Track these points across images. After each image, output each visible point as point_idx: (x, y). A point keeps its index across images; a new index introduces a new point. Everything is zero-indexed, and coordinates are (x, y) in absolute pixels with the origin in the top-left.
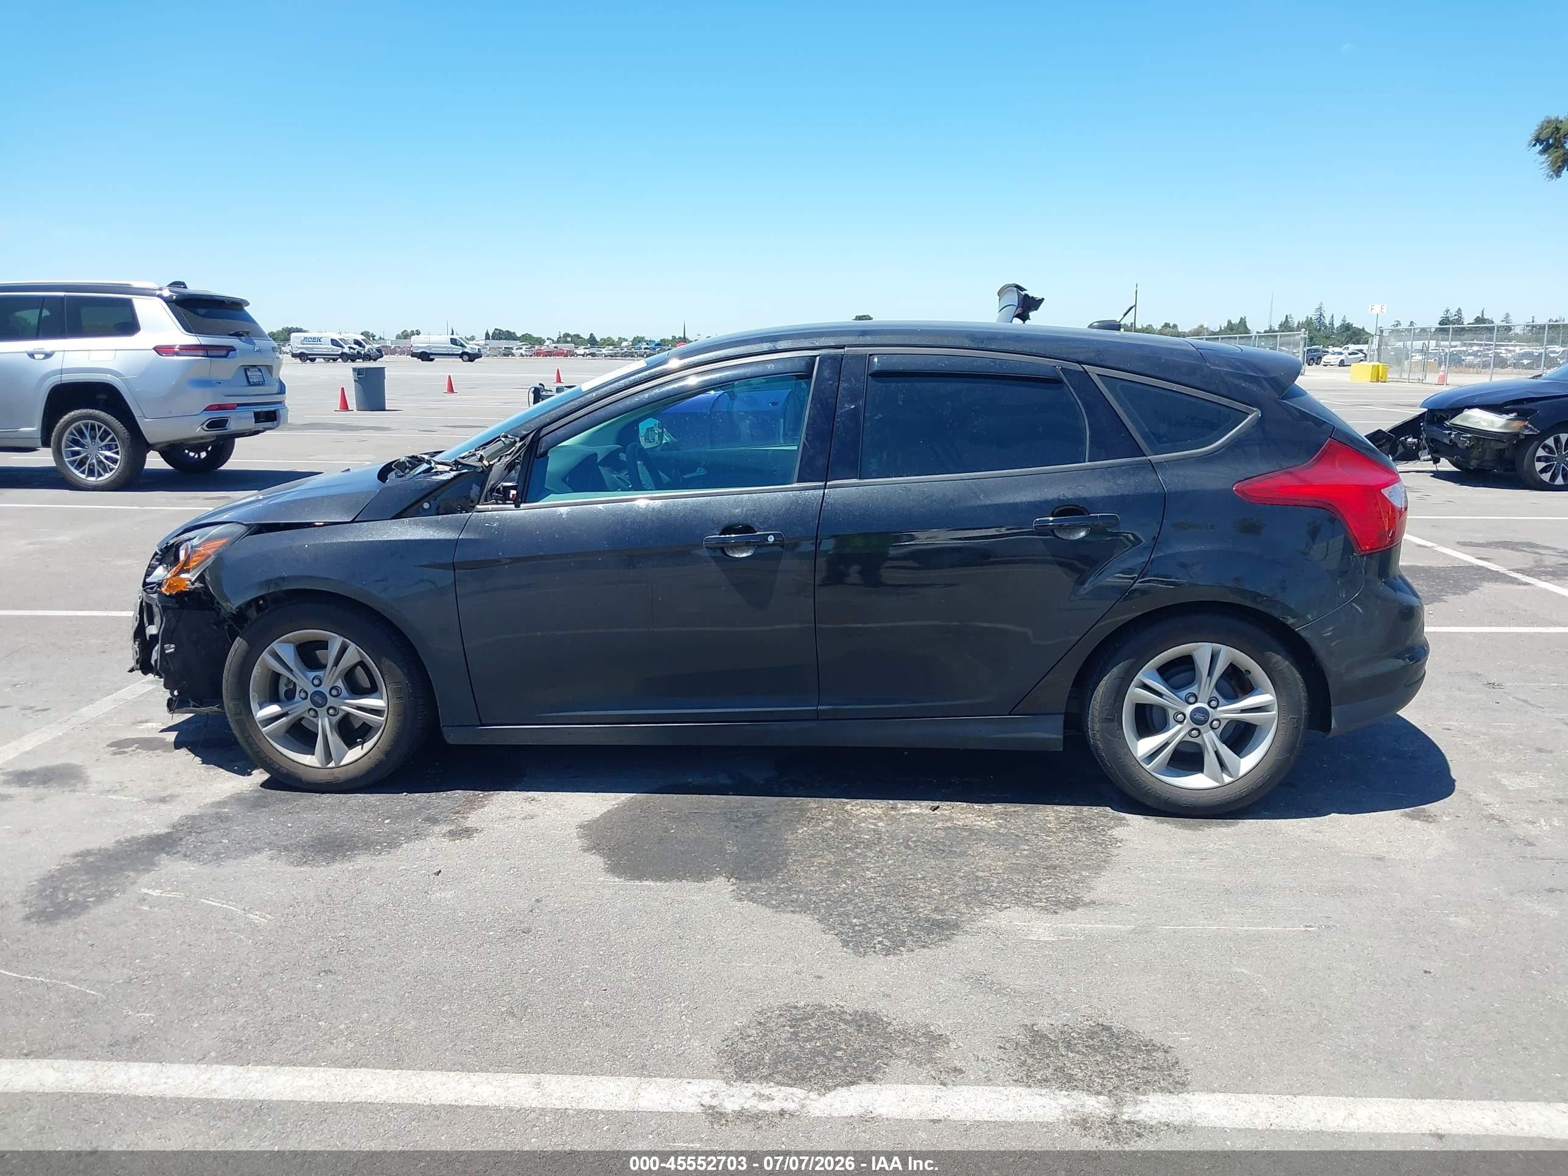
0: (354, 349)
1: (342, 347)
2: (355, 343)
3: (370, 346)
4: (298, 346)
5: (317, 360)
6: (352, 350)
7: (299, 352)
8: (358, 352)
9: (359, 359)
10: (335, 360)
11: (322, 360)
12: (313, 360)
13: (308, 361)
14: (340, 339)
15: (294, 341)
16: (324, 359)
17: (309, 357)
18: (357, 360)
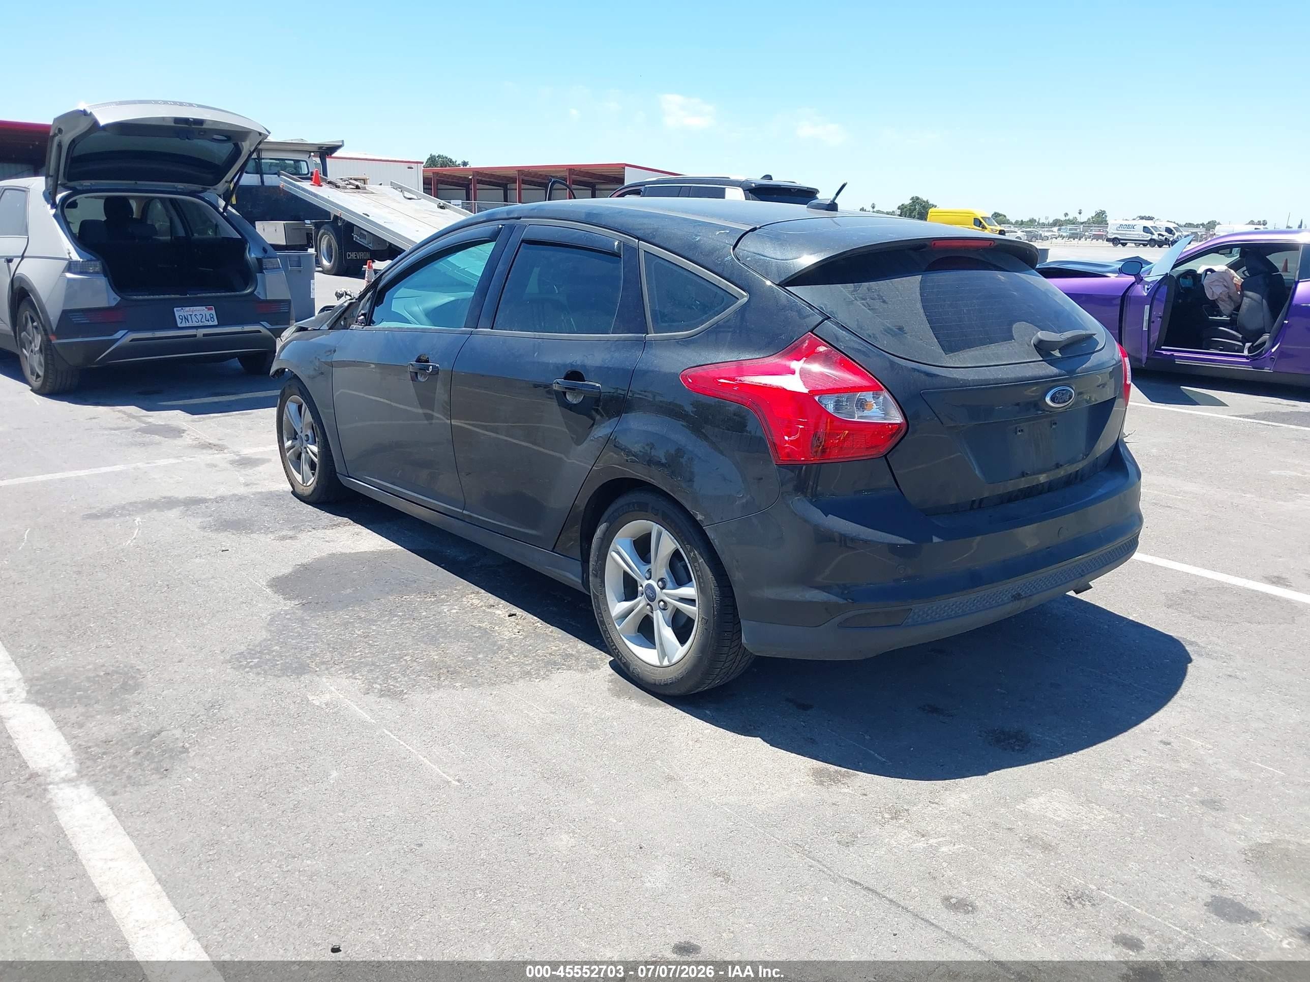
0: (1163, 236)
1: (1152, 234)
2: (1166, 231)
3: (1180, 234)
4: (1114, 232)
5: (1128, 245)
6: (1160, 237)
7: (1113, 237)
8: (1166, 239)
9: (1166, 244)
10: (1145, 245)
11: (1133, 245)
12: (1124, 245)
13: (1120, 245)
14: (1152, 227)
15: (1111, 228)
16: (1135, 243)
17: (1121, 241)
18: (1164, 246)
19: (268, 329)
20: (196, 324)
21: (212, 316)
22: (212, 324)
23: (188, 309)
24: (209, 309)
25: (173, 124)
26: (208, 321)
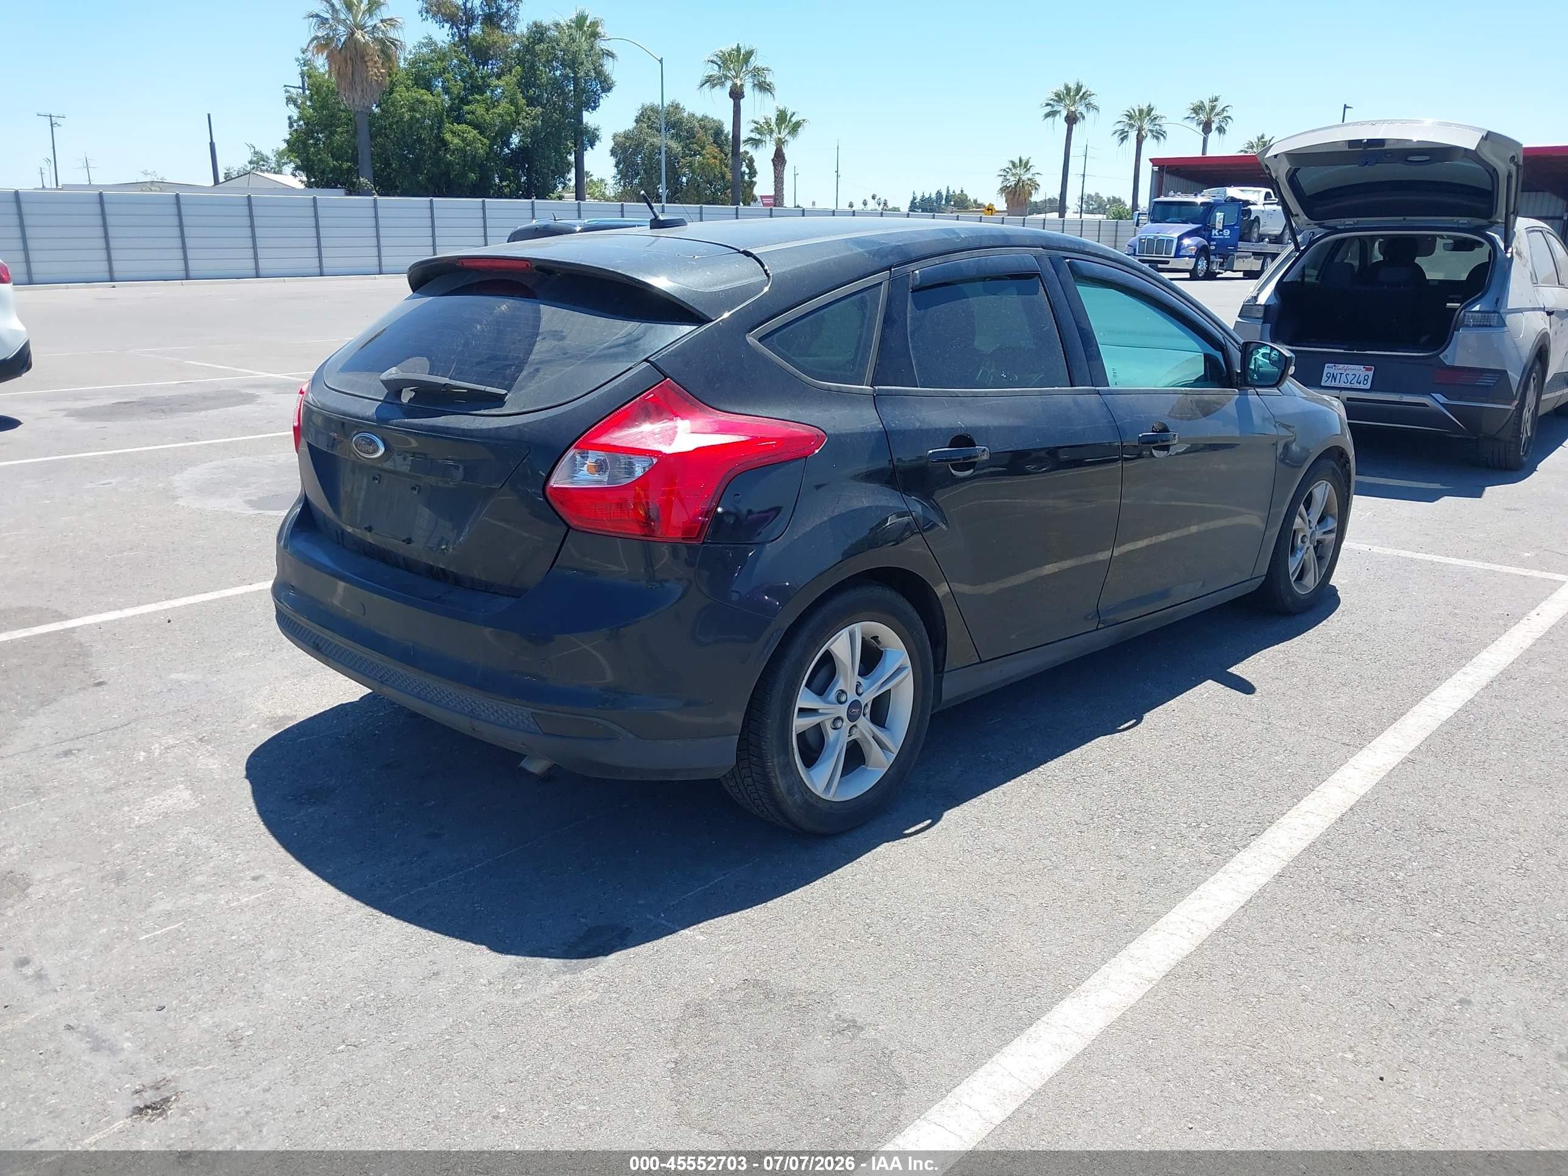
19: (1441, 404)
20: (1343, 385)
21: (1366, 378)
22: (1362, 386)
23: (1341, 366)
24: (1368, 369)
25: (1347, 149)
26: (1360, 383)
